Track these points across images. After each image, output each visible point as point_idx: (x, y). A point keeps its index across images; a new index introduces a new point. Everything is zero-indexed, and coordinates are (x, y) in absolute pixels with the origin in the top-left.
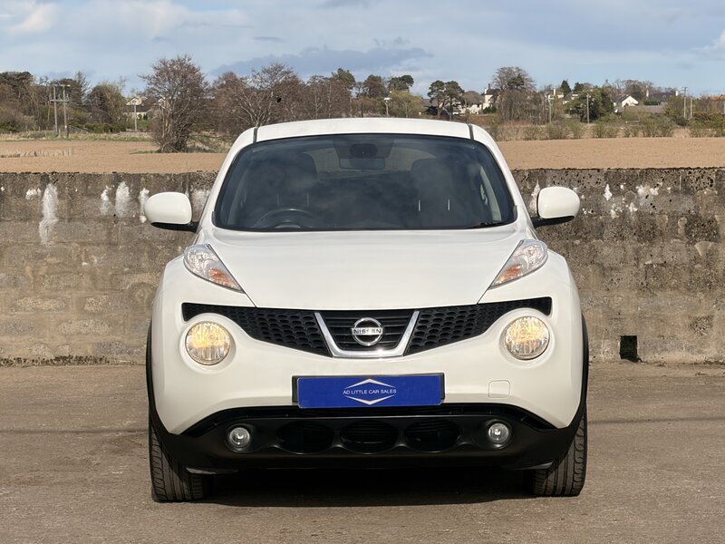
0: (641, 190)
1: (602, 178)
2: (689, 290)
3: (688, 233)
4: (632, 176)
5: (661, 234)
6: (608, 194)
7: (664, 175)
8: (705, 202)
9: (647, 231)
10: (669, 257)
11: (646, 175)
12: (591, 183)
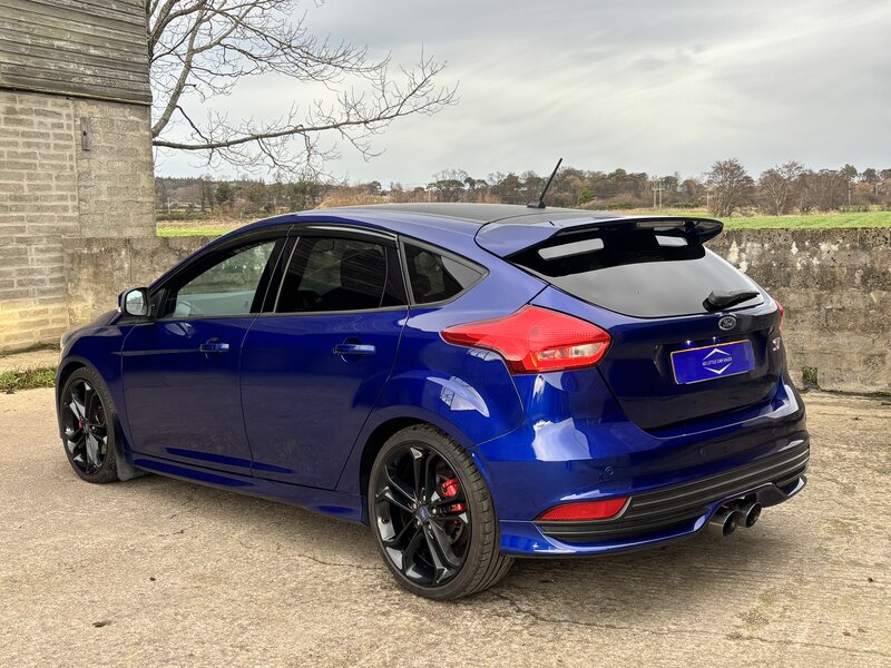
0: (824, 246)
1: (790, 236)
2: (863, 330)
3: (864, 282)
4: (816, 234)
5: (841, 283)
6: (794, 250)
7: (844, 234)
8: (880, 257)
9: (827, 281)
10: (847, 303)
11: (827, 234)
12: (781, 240)
